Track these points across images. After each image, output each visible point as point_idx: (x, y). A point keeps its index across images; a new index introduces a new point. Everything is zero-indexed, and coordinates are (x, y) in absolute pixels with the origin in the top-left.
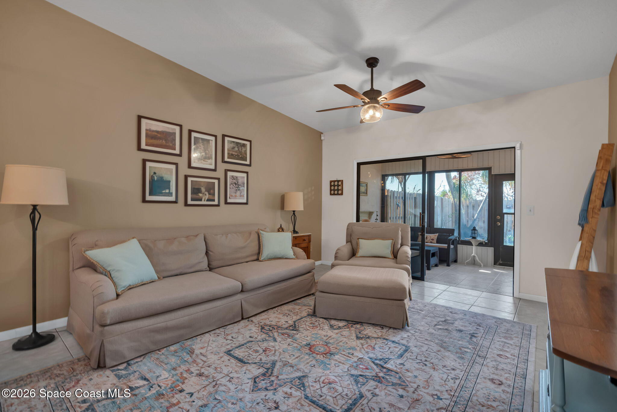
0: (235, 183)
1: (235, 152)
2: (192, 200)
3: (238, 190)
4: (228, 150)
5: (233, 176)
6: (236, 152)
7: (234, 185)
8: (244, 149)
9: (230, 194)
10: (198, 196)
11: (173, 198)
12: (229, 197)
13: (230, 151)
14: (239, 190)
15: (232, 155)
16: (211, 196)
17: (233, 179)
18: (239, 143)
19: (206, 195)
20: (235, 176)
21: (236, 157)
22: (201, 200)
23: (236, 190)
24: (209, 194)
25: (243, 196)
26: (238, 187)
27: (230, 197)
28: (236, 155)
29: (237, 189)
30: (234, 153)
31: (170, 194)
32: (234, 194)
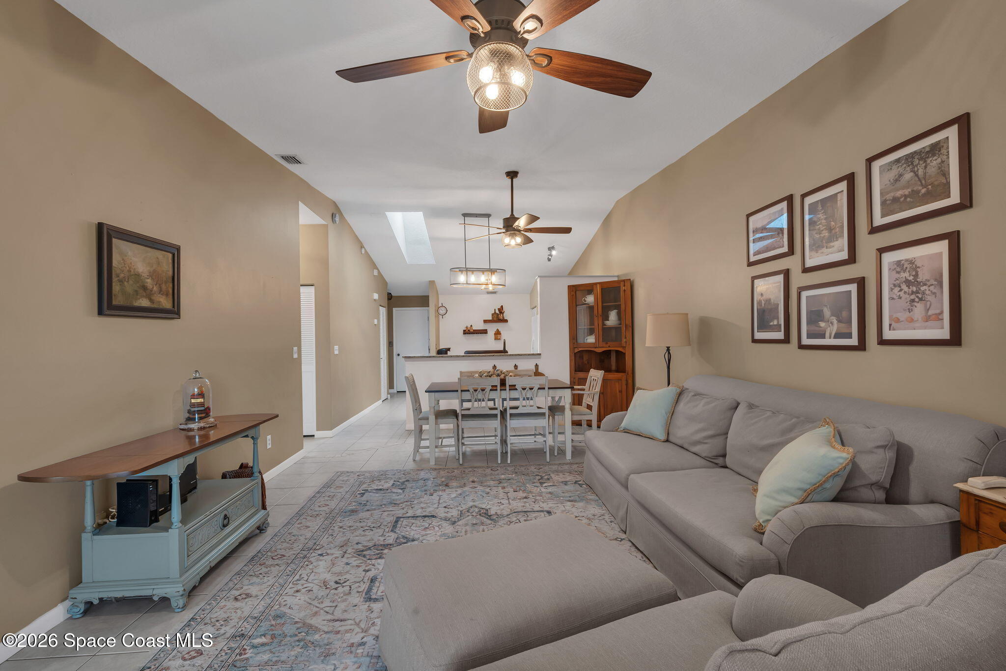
0: (908, 283)
1: (903, 188)
2: (809, 336)
3: (917, 300)
4: (882, 194)
5: (899, 263)
6: (908, 184)
7: (904, 287)
8: (934, 162)
9: (891, 317)
10: (817, 329)
11: (780, 335)
12: (890, 325)
13: (888, 193)
14: (921, 299)
15: (895, 200)
16: (842, 325)
17: (899, 269)
18: (915, 152)
19: (832, 323)
20: (907, 260)
21: (908, 199)
22: (823, 336)
23: (913, 301)
24: (839, 321)
25: (938, 317)
26: (917, 292)
27: (894, 324)
28: (906, 196)
29: (913, 297)
30: (899, 193)
31: (777, 328)
32: (903, 316)
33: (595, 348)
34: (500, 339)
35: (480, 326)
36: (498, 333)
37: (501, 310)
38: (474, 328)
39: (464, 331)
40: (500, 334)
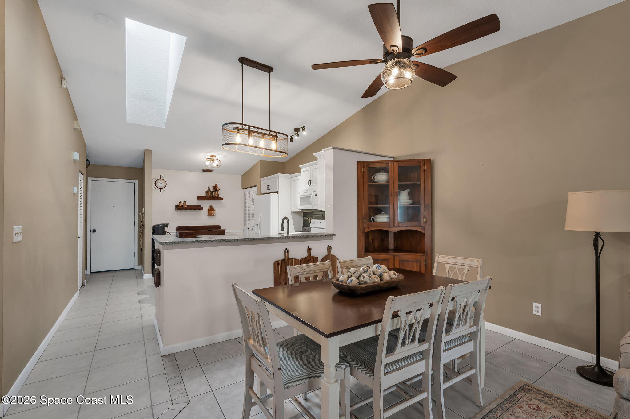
33: (390, 227)
34: (214, 215)
35: (192, 201)
36: (211, 211)
37: (216, 188)
38: (188, 204)
39: (177, 206)
40: (214, 210)
